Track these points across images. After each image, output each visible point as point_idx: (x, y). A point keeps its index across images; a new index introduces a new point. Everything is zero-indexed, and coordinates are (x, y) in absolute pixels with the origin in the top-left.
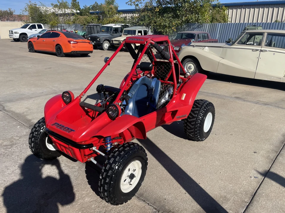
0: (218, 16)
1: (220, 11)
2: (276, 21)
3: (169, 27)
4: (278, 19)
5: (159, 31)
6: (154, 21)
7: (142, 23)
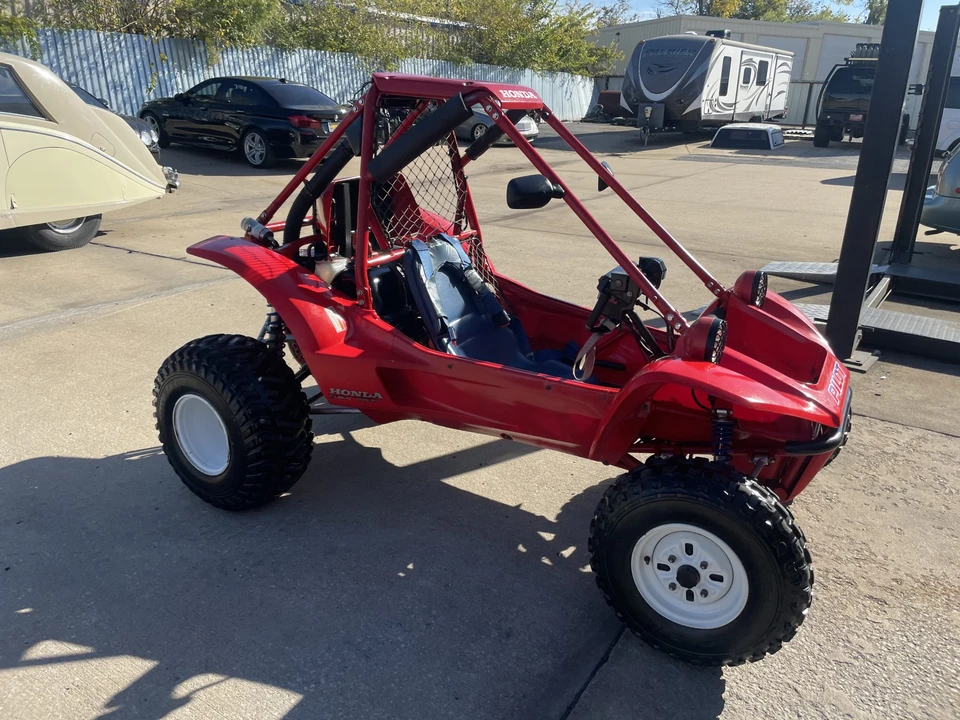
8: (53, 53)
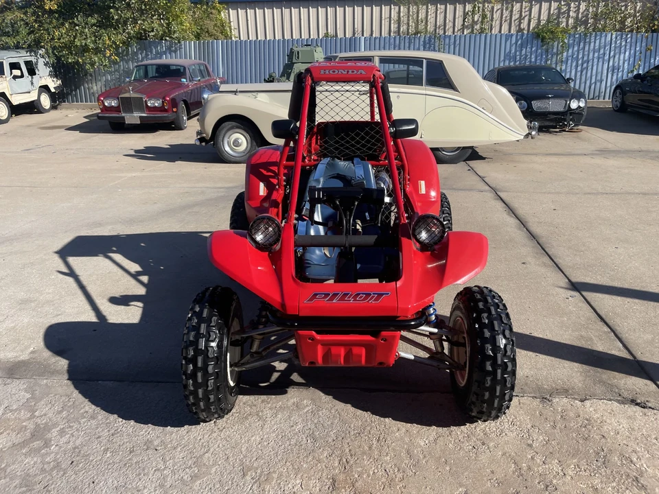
0: (209, 24)
1: (211, 13)
2: (326, 35)
3: (97, 51)
4: (329, 31)
5: (70, 61)
6: (49, 34)
7: (11, 41)
8: (576, 48)
